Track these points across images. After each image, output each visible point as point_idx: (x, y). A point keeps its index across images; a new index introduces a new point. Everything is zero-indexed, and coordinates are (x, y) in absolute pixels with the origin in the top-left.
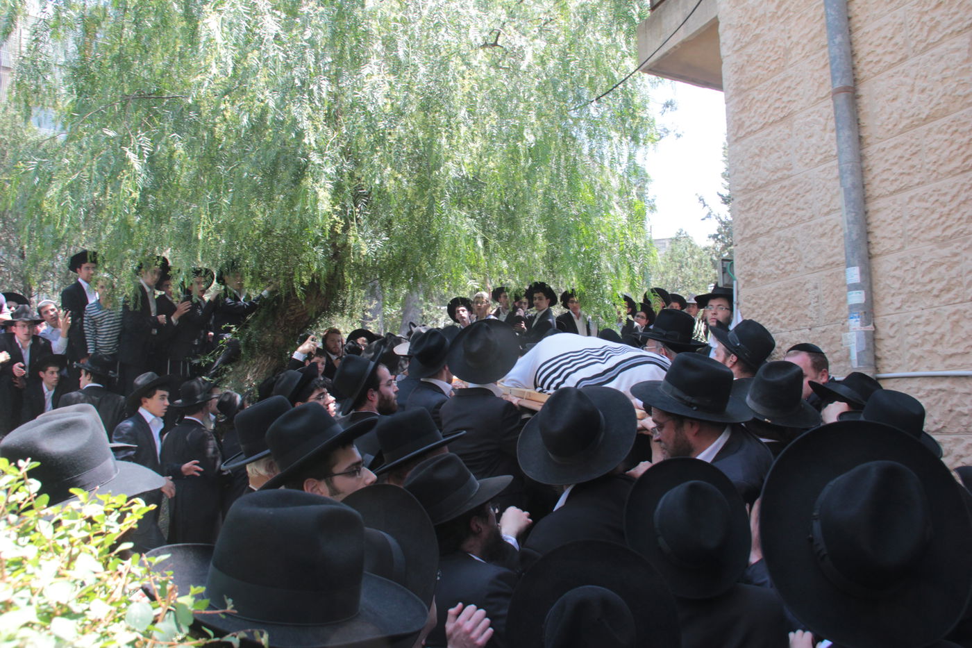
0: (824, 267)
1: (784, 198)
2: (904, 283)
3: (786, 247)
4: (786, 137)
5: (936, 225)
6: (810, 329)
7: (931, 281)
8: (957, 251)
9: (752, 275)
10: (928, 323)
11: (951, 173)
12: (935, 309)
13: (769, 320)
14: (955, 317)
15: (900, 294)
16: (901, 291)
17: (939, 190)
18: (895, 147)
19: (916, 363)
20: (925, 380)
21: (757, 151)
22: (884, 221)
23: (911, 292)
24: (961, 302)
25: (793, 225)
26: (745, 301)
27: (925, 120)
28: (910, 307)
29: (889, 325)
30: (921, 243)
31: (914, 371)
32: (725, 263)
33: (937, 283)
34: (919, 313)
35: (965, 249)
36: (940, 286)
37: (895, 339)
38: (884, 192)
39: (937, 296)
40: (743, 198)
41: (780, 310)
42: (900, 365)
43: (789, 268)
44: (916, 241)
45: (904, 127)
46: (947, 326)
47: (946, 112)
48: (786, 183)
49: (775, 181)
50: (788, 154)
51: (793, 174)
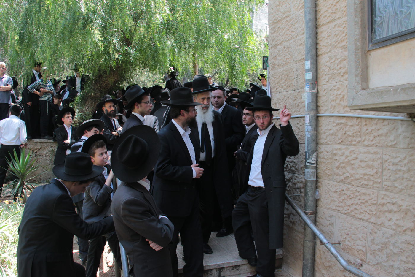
0: (300, 60)
1: (287, 26)
2: (330, 69)
3: (287, 51)
5: (343, 40)
6: (294, 91)
7: (340, 68)
9: (274, 64)
12: (341, 82)
13: (280, 86)
15: (329, 74)
19: (333, 109)
20: (336, 117)
21: (278, 3)
22: (324, 38)
23: (333, 74)
25: (290, 40)
26: (272, 76)
28: (332, 81)
29: (324, 90)
30: (338, 49)
31: (332, 113)
32: (265, 58)
33: (343, 69)
34: (335, 84)
36: (344, 71)
37: (326, 97)
38: (325, 23)
39: (342, 76)
40: (273, 26)
41: (284, 81)
42: (327, 110)
43: (288, 61)
44: (336, 48)
46: (346, 91)
48: (288, 19)
49: (285, 18)
50: (289, 4)
51: (291, 14)
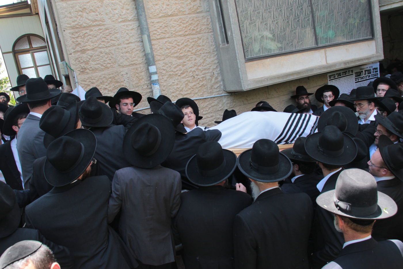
0: (129, 65)
1: (101, 34)
2: (167, 72)
3: (106, 56)
4: (100, 6)
5: (177, 52)
7: (177, 71)
8: (185, 61)
10: (177, 84)
11: (180, 36)
12: (179, 80)
14: (187, 82)
15: (166, 75)
16: (166, 74)
17: (177, 41)
18: (158, 22)
19: (174, 98)
22: (156, 49)
23: (170, 75)
24: (188, 77)
25: (109, 47)
27: (169, 16)
28: (169, 79)
29: (163, 86)
30: (171, 58)
33: (179, 71)
34: (174, 81)
35: (187, 61)
36: (180, 72)
37: (165, 91)
38: (155, 38)
39: (180, 76)
40: (72, 31)
41: (107, 84)
43: (108, 65)
44: (169, 57)
45: (162, 16)
46: (184, 85)
47: (177, 15)
48: (103, 28)
50: (102, 15)
51: (106, 24)
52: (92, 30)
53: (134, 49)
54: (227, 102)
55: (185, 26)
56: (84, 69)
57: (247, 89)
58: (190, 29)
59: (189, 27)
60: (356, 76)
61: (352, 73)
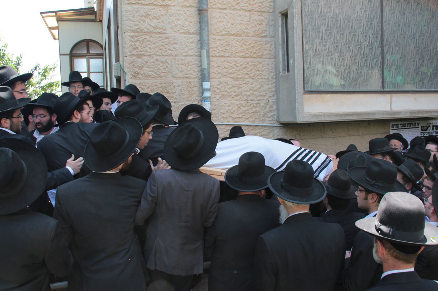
0: (183, 78)
1: (160, 42)
2: (220, 91)
3: (162, 65)
4: (164, 15)
5: (234, 73)
7: (231, 92)
8: (241, 83)
10: (229, 106)
11: (240, 57)
12: (232, 102)
14: (239, 105)
15: (219, 94)
16: (219, 93)
17: (236, 61)
18: (220, 40)
19: (223, 120)
20: (227, 126)
22: (213, 66)
23: (223, 94)
24: (241, 101)
25: (166, 56)
27: (232, 35)
28: (222, 100)
29: (214, 105)
30: (227, 78)
31: (222, 122)
34: (226, 102)
35: (244, 83)
36: (234, 94)
37: (216, 111)
38: (214, 55)
39: (233, 97)
40: (133, 34)
42: (216, 120)
43: (162, 74)
44: (226, 76)
45: (224, 34)
46: (236, 108)
47: (240, 36)
48: (163, 36)
49: (156, 33)
50: (164, 23)
51: (167, 33)
52: (152, 37)
53: (191, 62)
54: (278, 133)
55: (247, 47)
56: (136, 74)
57: (301, 122)
58: (251, 52)
59: (250, 49)
60: (422, 130)
61: (418, 126)
